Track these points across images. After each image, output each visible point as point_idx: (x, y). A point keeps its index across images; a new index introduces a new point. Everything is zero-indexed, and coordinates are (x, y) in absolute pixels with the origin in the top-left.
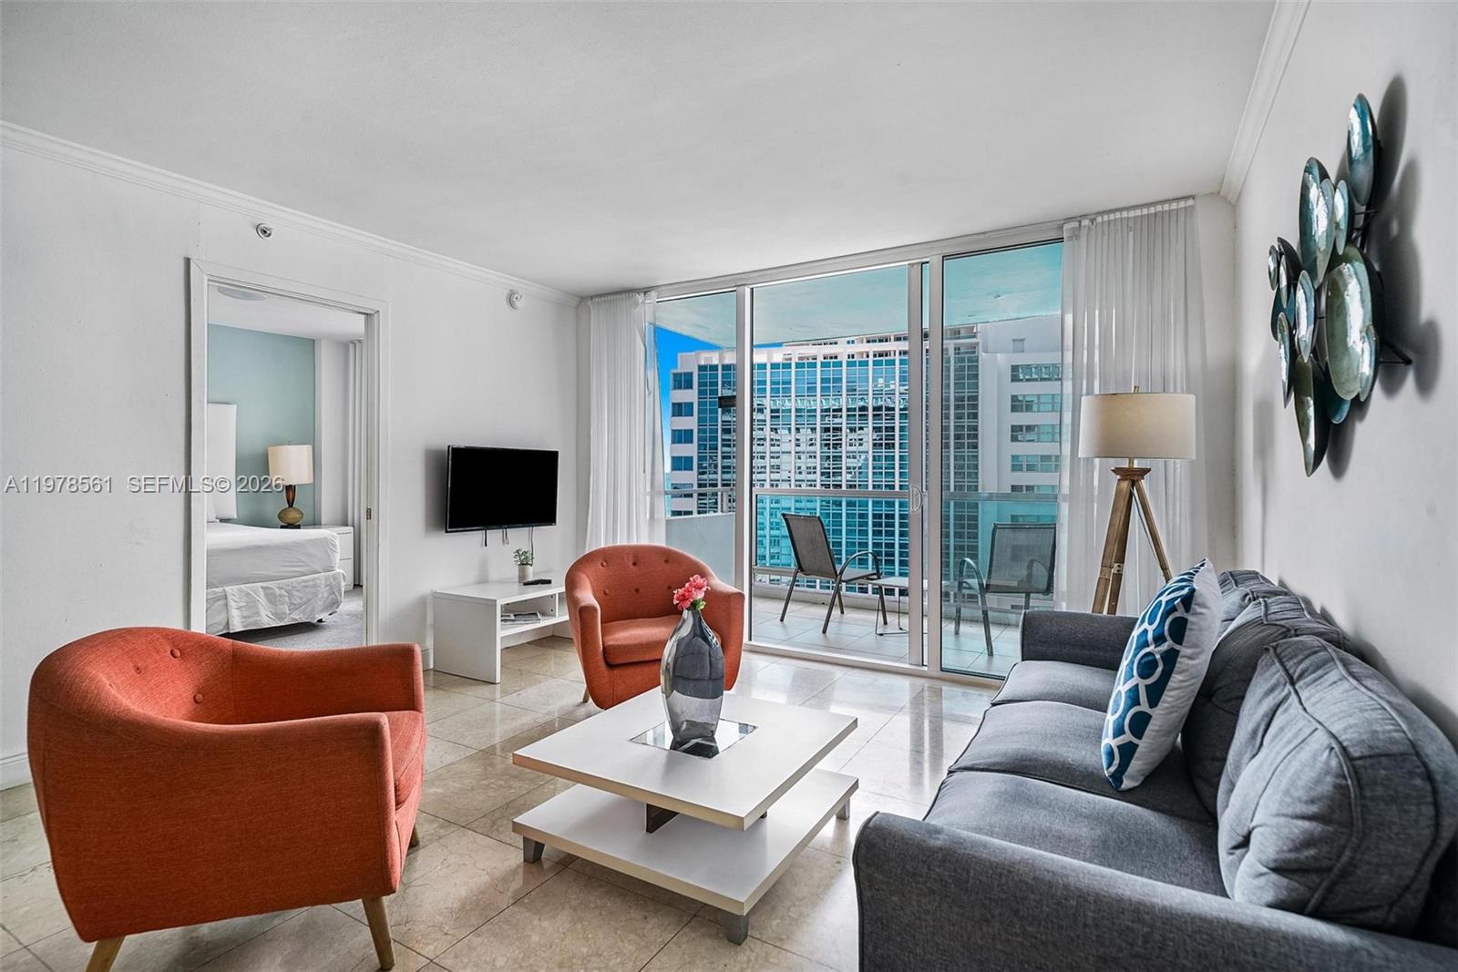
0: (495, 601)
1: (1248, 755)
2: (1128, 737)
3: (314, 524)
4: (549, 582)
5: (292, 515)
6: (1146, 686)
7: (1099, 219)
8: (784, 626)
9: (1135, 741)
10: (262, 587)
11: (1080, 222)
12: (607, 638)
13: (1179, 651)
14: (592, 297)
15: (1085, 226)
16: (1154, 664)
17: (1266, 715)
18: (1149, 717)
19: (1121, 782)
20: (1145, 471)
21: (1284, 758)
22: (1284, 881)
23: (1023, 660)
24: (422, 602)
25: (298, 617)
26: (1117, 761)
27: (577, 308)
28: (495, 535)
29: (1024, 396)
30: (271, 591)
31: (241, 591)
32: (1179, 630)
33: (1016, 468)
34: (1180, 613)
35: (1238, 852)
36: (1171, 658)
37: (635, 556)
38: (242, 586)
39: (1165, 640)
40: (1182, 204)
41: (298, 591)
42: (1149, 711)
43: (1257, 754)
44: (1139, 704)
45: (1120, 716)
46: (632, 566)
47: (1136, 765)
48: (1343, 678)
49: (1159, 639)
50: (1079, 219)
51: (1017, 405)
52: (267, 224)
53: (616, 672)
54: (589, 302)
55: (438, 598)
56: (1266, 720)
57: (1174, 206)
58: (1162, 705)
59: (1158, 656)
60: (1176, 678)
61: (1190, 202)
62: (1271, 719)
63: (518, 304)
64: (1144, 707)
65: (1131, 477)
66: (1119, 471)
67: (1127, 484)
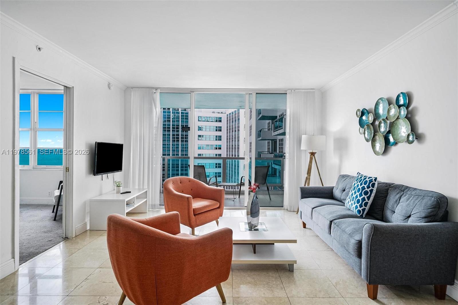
0: (125, 200)
1: (396, 205)
2: (364, 207)
4: (130, 192)
6: (367, 197)
9: (365, 208)
13: (373, 189)
14: (132, 88)
17: (399, 197)
18: (368, 202)
19: (363, 216)
20: (316, 153)
21: (419, 202)
22: (427, 219)
23: (302, 199)
26: (362, 212)
27: (125, 91)
28: (105, 176)
29: (202, 126)
32: (373, 185)
33: (199, 148)
34: (374, 182)
35: (407, 219)
36: (371, 191)
37: (180, 180)
39: (370, 187)
40: (313, 90)
42: (368, 201)
43: (398, 204)
44: (366, 200)
46: (180, 183)
47: (365, 212)
49: (368, 187)
50: (291, 90)
51: (200, 129)
52: (40, 46)
53: (197, 216)
54: (131, 90)
55: (91, 201)
56: (399, 198)
58: (370, 200)
59: (369, 191)
62: (400, 198)
63: (112, 88)
64: (367, 201)
65: (313, 154)
66: (310, 153)
67: (312, 156)
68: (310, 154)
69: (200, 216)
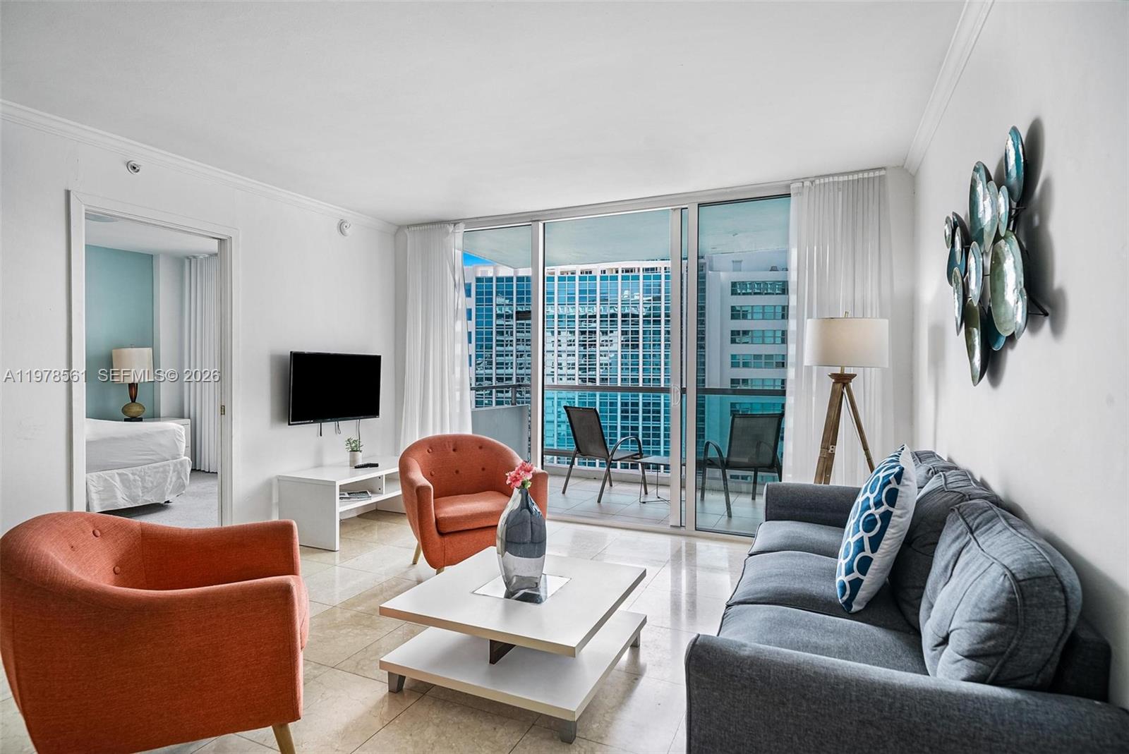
0: (335, 482)
1: (942, 583)
2: (856, 574)
3: (154, 417)
4: (376, 465)
5: (135, 410)
6: (869, 538)
7: (817, 182)
8: (566, 498)
9: (861, 577)
10: (117, 473)
11: (803, 182)
12: (438, 511)
13: (892, 513)
14: (408, 226)
15: (807, 186)
16: (875, 521)
17: (954, 555)
18: (871, 559)
19: (852, 607)
20: (854, 376)
21: (972, 583)
22: (974, 663)
23: (766, 521)
24: (269, 484)
25: (150, 499)
26: (848, 592)
27: (395, 235)
28: (328, 426)
29: (741, 307)
30: (126, 477)
31: (99, 477)
32: (892, 497)
33: (734, 365)
34: (893, 485)
35: (939, 648)
36: (886, 517)
37: (455, 444)
38: (101, 473)
39: (883, 505)
40: (877, 173)
41: (149, 476)
42: (870, 555)
43: (948, 582)
44: (864, 551)
45: (850, 560)
46: (452, 452)
47: (862, 594)
48: (1006, 528)
49: (878, 504)
50: (802, 180)
51: (736, 314)
52: (136, 162)
53: (446, 539)
54: (406, 231)
55: (281, 480)
56: (955, 558)
57: (871, 174)
58: (880, 551)
59: (877, 516)
60: (890, 532)
61: (883, 173)
62: (958, 558)
63: (347, 231)
64: (868, 552)
65: (842, 380)
66: (833, 376)
67: (839, 386)
68: (833, 380)
69: (458, 538)
